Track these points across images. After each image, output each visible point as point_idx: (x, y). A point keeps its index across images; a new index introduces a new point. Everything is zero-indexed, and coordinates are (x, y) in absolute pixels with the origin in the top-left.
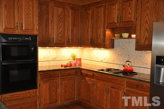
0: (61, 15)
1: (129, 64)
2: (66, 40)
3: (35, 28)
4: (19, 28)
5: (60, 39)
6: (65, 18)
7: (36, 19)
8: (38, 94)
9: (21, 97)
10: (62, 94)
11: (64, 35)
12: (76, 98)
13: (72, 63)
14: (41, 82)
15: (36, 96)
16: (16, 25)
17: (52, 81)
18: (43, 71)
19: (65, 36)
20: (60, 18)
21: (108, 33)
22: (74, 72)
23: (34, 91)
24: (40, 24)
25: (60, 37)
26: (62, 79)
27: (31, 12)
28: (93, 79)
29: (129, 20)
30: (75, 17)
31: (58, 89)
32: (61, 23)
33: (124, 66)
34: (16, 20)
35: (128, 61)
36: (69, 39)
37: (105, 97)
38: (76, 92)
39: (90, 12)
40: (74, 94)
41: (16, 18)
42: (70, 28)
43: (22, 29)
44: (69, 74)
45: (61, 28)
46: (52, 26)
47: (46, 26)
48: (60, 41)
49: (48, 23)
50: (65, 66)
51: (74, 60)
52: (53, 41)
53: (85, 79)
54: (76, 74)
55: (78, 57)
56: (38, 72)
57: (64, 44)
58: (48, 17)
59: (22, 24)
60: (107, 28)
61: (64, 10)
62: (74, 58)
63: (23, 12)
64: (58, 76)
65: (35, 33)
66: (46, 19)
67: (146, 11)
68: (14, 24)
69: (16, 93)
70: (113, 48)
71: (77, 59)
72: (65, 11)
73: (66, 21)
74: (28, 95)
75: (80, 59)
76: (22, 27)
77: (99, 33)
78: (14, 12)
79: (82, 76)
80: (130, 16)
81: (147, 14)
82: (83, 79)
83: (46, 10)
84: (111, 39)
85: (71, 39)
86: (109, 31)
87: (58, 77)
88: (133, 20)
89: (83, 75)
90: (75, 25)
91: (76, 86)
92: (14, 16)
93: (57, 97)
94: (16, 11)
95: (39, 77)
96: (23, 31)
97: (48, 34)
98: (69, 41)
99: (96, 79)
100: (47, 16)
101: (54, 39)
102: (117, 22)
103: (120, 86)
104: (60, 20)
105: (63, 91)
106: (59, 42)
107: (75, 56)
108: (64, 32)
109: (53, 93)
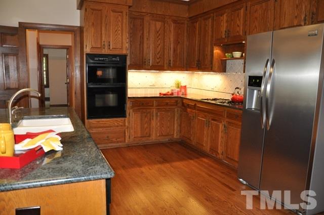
0: (159, 30)
1: (238, 92)
2: (166, 61)
3: (124, 47)
4: (106, 48)
5: (158, 61)
6: (165, 34)
7: (126, 36)
8: (127, 124)
9: (108, 125)
10: (157, 128)
11: (164, 55)
12: (175, 135)
13: (174, 92)
14: (131, 110)
15: (125, 125)
16: (103, 44)
17: (144, 111)
18: (134, 98)
19: (165, 57)
20: (158, 34)
21: (217, 51)
22: (174, 101)
23: (122, 120)
24: (132, 43)
25: (158, 57)
26: (158, 109)
27: (120, 29)
28: (194, 111)
29: (238, 34)
30: (179, 32)
31: (152, 121)
32: (159, 41)
33: (233, 94)
34: (103, 39)
35: (238, 88)
36: (170, 61)
37: (205, 132)
38: (175, 127)
39: (197, 25)
40: (174, 130)
41: (103, 36)
42: (172, 46)
43: (109, 49)
44: (167, 104)
45: (160, 47)
46: (147, 44)
47: (140, 45)
48: (158, 63)
49: (143, 41)
50: (164, 95)
51: (178, 87)
52: (149, 62)
53: (186, 111)
54: (177, 104)
55: (183, 84)
56: (127, 99)
57: (163, 66)
58: (143, 33)
59: (109, 42)
60: (215, 45)
61: (164, 24)
62: (178, 85)
63: (111, 29)
64: (152, 104)
65: (124, 52)
66: (141, 36)
67: (254, 22)
68: (101, 42)
69: (103, 120)
70: (225, 71)
71: (181, 86)
72: (166, 25)
73: (166, 38)
74: (116, 124)
75: (185, 87)
76: (109, 45)
77: (206, 52)
78: (101, 29)
79: (183, 108)
80: (238, 29)
81: (255, 26)
82: (185, 111)
83: (141, 25)
84: (221, 60)
85: (174, 61)
86: (219, 50)
87: (152, 106)
88: (241, 34)
89: (184, 106)
90: (179, 42)
91: (175, 120)
92: (101, 34)
93: (150, 130)
94: (103, 28)
95: (128, 104)
96: (111, 50)
97: (143, 54)
98: (170, 63)
99: (198, 110)
100: (141, 32)
101: (149, 60)
102: (225, 37)
103: (220, 117)
104: (158, 37)
105: (158, 124)
106: (156, 64)
107: (180, 83)
108: (164, 52)
109: (146, 126)
